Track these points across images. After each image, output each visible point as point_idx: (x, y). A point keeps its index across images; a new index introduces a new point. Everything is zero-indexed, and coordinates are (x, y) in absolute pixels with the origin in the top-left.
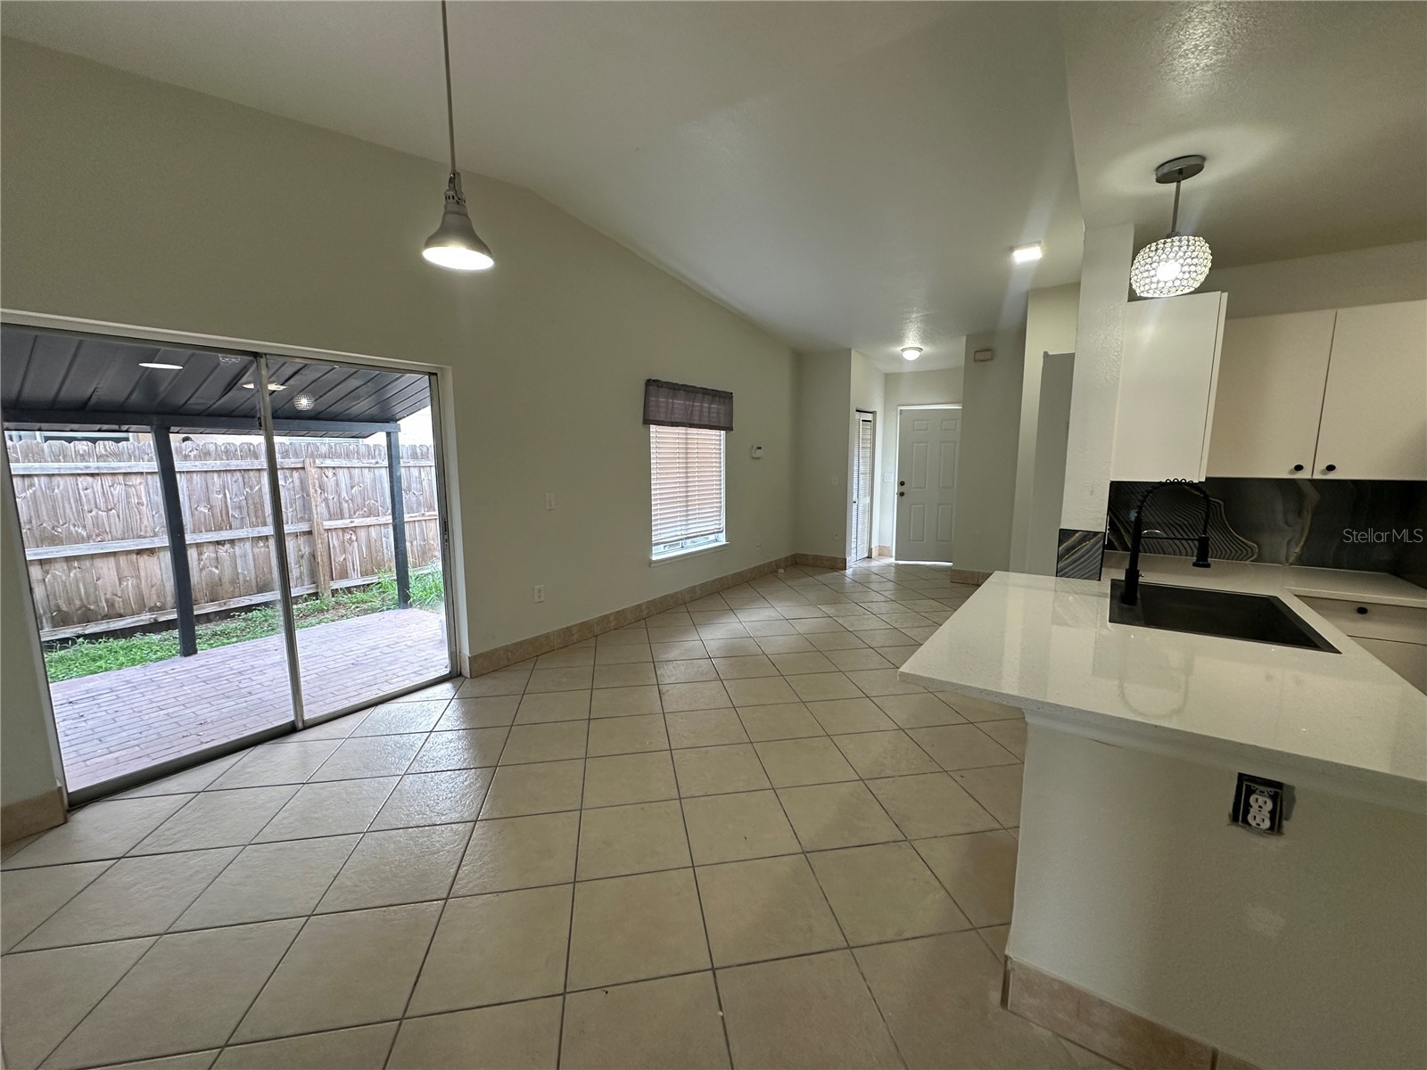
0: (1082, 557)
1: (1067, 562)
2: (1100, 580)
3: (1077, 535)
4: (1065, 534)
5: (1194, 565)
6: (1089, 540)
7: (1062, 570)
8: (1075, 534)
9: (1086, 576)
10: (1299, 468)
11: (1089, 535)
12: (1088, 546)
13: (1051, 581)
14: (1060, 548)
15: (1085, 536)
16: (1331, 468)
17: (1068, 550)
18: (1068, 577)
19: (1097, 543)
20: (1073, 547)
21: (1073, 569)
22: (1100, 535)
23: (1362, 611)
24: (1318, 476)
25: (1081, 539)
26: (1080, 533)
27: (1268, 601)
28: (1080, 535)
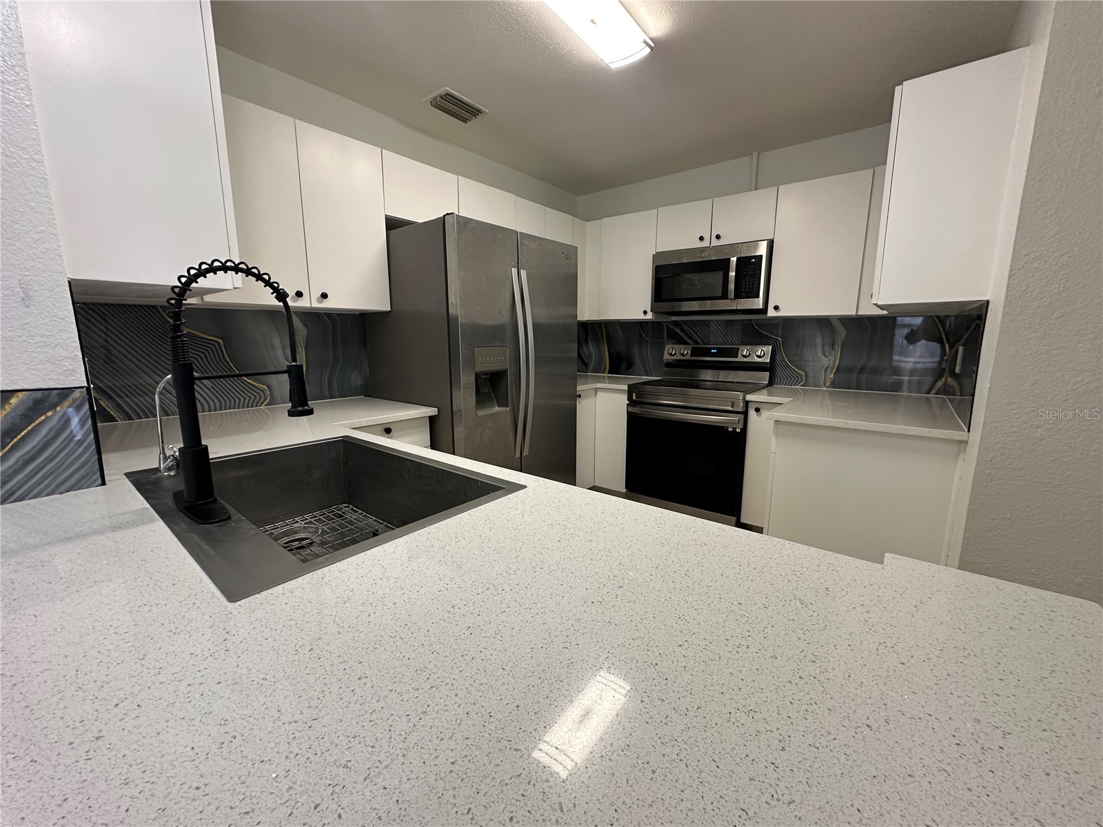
0: (46, 446)
2: (104, 483)
3: (14, 401)
5: (291, 414)
6: (52, 408)
8: (6, 401)
9: (68, 484)
10: (300, 295)
11: (47, 397)
12: (52, 422)
15: (37, 401)
16: (324, 296)
18: (21, 499)
19: (75, 410)
20: (12, 431)
21: (29, 477)
22: (77, 394)
23: (388, 431)
24: (316, 305)
25: (29, 409)
26: (20, 394)
27: (347, 444)
28: (22, 402)
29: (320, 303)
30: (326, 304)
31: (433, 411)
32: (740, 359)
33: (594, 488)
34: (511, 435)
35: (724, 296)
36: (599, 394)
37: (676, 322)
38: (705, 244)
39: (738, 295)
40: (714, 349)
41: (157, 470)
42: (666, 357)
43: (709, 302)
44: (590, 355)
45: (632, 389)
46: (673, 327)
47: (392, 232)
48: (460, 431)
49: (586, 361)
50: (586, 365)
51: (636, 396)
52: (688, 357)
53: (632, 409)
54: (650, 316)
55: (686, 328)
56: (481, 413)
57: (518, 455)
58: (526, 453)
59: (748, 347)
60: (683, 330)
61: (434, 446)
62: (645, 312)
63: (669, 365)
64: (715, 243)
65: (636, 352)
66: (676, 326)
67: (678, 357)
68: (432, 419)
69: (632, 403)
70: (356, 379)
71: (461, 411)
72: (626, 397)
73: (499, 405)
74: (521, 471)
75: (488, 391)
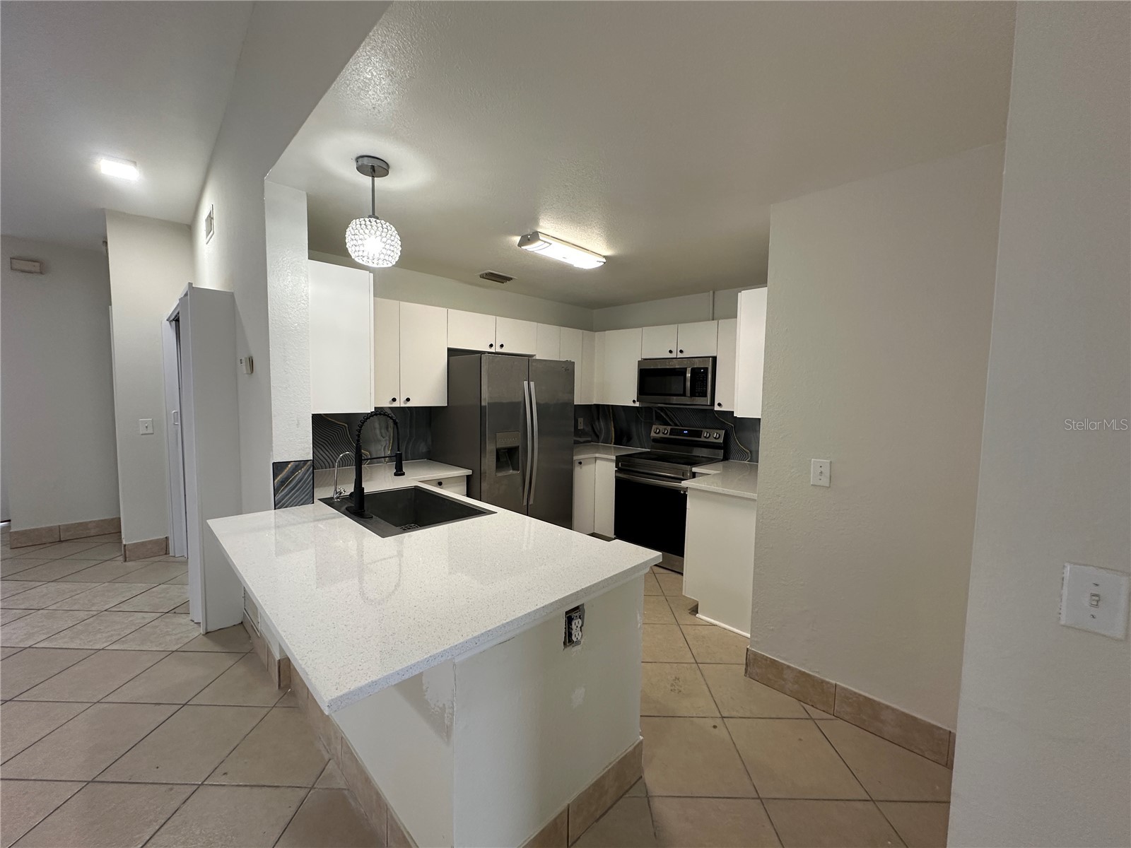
0: (297, 485)
1: (283, 493)
2: (314, 503)
3: (289, 466)
4: (278, 467)
5: (396, 475)
6: (301, 469)
7: (280, 502)
8: (287, 466)
9: (302, 502)
10: (394, 400)
11: (300, 464)
12: (300, 475)
13: (271, 515)
14: (276, 481)
15: (296, 466)
16: (408, 400)
17: (283, 483)
18: (286, 507)
19: (308, 470)
20: (287, 478)
21: (289, 499)
22: (309, 463)
23: (440, 484)
24: (403, 405)
25: (293, 469)
26: (292, 463)
27: (417, 490)
28: (292, 466)
29: (405, 404)
30: (409, 404)
31: (469, 472)
32: (702, 439)
33: (593, 535)
34: (521, 489)
35: (684, 395)
36: (597, 461)
37: (661, 407)
38: (673, 355)
39: (693, 394)
40: (686, 430)
41: (332, 498)
42: (653, 434)
43: (675, 398)
44: (601, 429)
45: (618, 460)
46: (659, 411)
47: (451, 358)
48: (485, 486)
49: (598, 433)
50: (598, 436)
51: (623, 465)
52: (667, 436)
53: (620, 475)
54: (637, 404)
55: (669, 413)
56: (500, 474)
57: (525, 503)
58: (531, 502)
59: (708, 430)
60: (666, 414)
61: (468, 495)
62: (634, 401)
63: (655, 440)
64: (680, 355)
65: (634, 429)
66: (662, 411)
67: (661, 435)
68: (468, 477)
69: (619, 470)
70: (423, 448)
71: (486, 473)
72: (614, 464)
73: (514, 469)
74: (527, 515)
75: (505, 459)
